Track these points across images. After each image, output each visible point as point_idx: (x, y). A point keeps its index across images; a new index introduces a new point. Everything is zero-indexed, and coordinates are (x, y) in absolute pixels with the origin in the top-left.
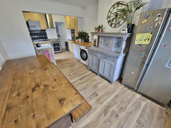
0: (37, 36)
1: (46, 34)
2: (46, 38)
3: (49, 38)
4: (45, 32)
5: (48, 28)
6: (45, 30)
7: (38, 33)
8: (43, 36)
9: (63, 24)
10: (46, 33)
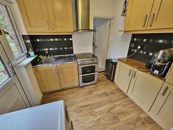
0: (53, 49)
1: (70, 44)
2: (71, 51)
3: (76, 52)
4: (70, 39)
5: (78, 30)
6: (70, 36)
7: (55, 41)
8: (66, 48)
9: (109, 21)
10: (72, 41)
